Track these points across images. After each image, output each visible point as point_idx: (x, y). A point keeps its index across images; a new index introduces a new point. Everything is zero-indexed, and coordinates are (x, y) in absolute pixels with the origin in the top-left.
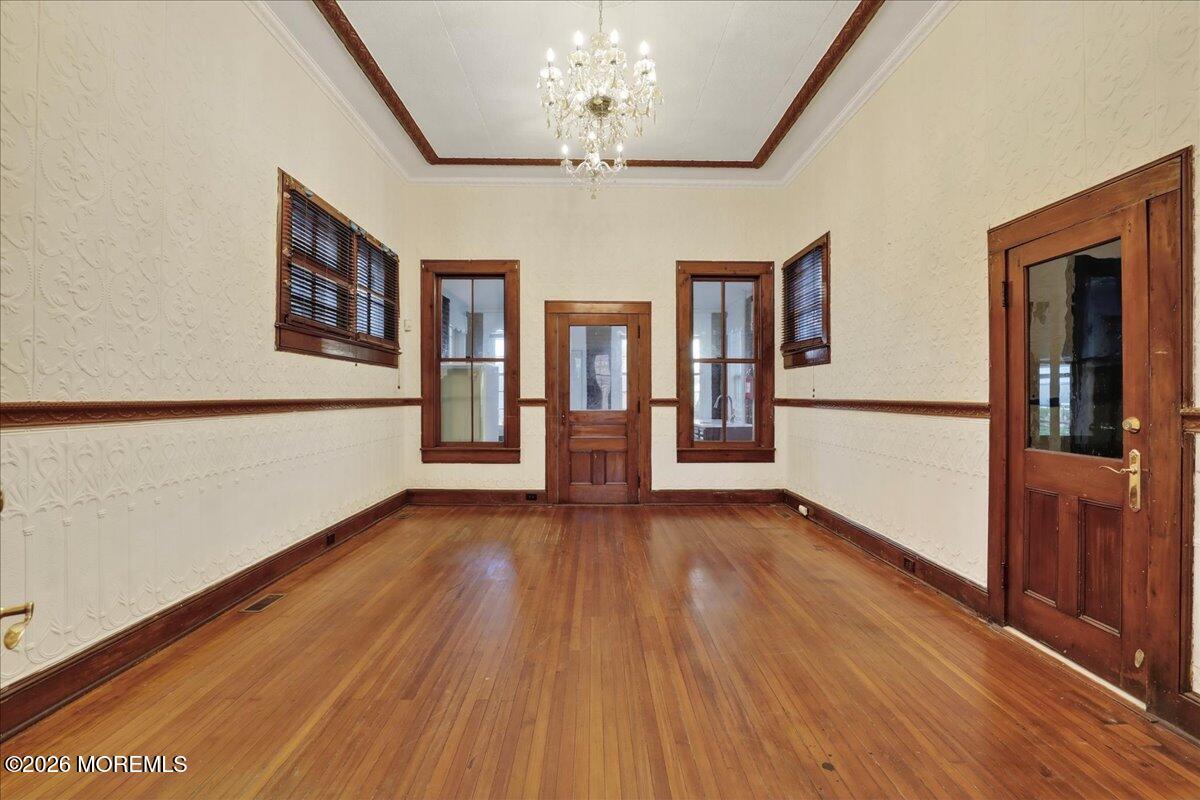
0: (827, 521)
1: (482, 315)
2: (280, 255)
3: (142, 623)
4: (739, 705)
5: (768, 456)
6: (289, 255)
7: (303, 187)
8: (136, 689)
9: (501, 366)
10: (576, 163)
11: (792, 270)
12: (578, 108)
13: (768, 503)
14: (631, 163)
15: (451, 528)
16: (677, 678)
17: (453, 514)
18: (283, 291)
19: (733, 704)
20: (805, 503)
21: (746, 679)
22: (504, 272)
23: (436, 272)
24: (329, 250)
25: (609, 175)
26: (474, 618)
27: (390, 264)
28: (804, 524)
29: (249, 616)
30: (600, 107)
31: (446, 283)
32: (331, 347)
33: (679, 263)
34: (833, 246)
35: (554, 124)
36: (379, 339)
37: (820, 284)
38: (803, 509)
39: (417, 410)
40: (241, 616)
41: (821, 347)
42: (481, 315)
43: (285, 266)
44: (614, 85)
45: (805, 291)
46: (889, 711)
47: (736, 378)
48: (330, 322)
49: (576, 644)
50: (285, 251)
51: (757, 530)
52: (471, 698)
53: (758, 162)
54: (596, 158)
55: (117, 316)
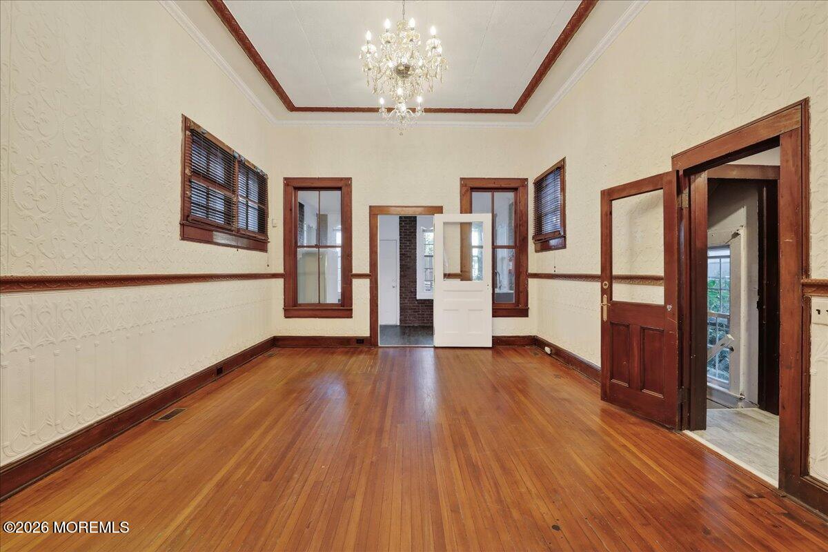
0: (564, 358)
1: (327, 215)
2: (184, 174)
3: (85, 428)
4: (496, 484)
5: (523, 312)
6: (189, 174)
7: (200, 127)
8: (80, 474)
9: (339, 250)
10: (389, 110)
11: (540, 184)
12: (388, 72)
13: (523, 345)
14: (427, 110)
15: (304, 362)
16: (454, 466)
17: (306, 353)
18: (186, 200)
19: (492, 483)
20: (549, 345)
21: (503, 467)
22: (342, 186)
23: (294, 186)
24: (218, 171)
25: (412, 119)
26: (316, 425)
27: (262, 181)
28: (548, 359)
29: (161, 424)
30: (403, 72)
31: (301, 194)
32: (220, 237)
33: (462, 179)
34: (568, 168)
35: (372, 83)
36: (253, 232)
37: (559, 194)
38: (547, 350)
39: (281, 282)
40: (156, 423)
41: (559, 238)
42: (325, 216)
43: (187, 182)
44: (412, 57)
45: (549, 198)
46: (600, 490)
47: (503, 259)
48: (220, 220)
49: (385, 443)
50: (187, 171)
51: (515, 364)
52: (312, 479)
53: (517, 110)
54: (403, 107)
55: (68, 217)
